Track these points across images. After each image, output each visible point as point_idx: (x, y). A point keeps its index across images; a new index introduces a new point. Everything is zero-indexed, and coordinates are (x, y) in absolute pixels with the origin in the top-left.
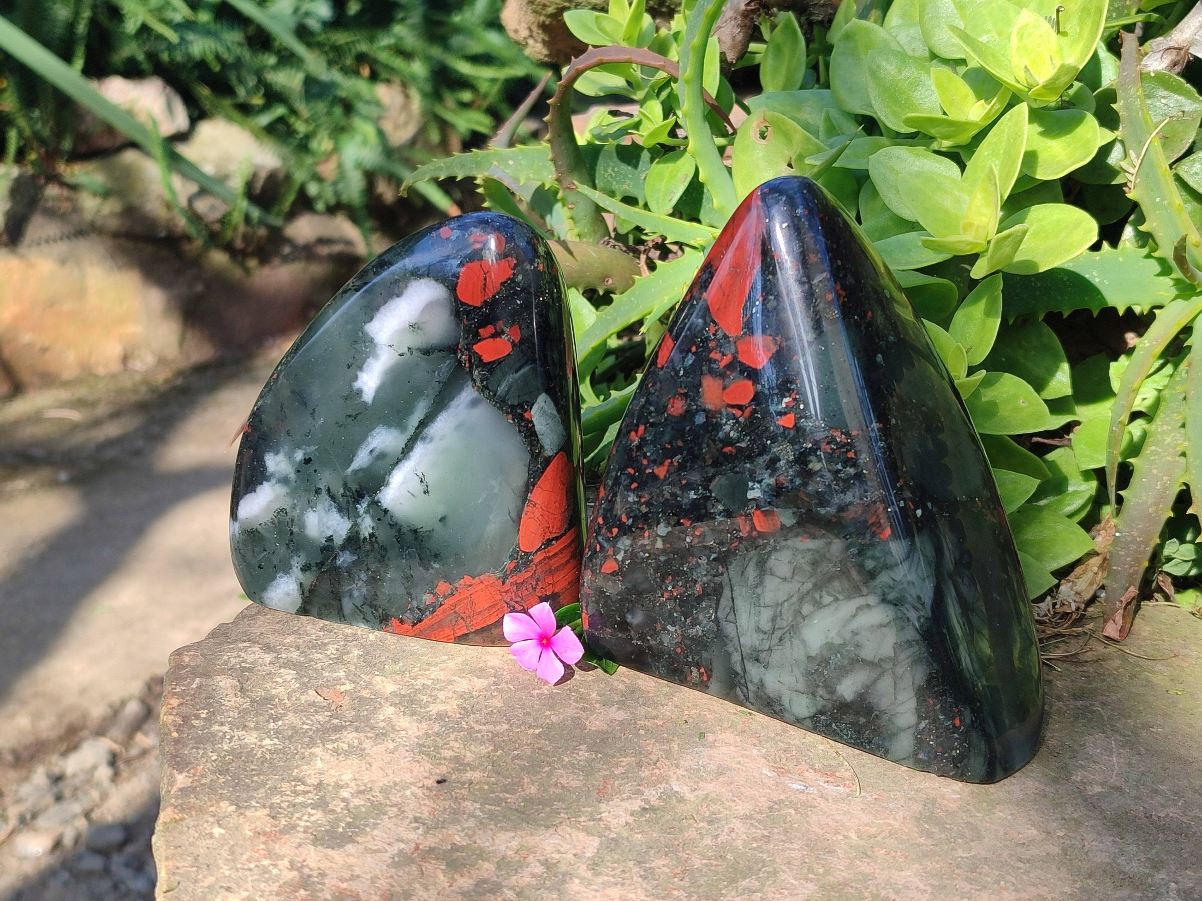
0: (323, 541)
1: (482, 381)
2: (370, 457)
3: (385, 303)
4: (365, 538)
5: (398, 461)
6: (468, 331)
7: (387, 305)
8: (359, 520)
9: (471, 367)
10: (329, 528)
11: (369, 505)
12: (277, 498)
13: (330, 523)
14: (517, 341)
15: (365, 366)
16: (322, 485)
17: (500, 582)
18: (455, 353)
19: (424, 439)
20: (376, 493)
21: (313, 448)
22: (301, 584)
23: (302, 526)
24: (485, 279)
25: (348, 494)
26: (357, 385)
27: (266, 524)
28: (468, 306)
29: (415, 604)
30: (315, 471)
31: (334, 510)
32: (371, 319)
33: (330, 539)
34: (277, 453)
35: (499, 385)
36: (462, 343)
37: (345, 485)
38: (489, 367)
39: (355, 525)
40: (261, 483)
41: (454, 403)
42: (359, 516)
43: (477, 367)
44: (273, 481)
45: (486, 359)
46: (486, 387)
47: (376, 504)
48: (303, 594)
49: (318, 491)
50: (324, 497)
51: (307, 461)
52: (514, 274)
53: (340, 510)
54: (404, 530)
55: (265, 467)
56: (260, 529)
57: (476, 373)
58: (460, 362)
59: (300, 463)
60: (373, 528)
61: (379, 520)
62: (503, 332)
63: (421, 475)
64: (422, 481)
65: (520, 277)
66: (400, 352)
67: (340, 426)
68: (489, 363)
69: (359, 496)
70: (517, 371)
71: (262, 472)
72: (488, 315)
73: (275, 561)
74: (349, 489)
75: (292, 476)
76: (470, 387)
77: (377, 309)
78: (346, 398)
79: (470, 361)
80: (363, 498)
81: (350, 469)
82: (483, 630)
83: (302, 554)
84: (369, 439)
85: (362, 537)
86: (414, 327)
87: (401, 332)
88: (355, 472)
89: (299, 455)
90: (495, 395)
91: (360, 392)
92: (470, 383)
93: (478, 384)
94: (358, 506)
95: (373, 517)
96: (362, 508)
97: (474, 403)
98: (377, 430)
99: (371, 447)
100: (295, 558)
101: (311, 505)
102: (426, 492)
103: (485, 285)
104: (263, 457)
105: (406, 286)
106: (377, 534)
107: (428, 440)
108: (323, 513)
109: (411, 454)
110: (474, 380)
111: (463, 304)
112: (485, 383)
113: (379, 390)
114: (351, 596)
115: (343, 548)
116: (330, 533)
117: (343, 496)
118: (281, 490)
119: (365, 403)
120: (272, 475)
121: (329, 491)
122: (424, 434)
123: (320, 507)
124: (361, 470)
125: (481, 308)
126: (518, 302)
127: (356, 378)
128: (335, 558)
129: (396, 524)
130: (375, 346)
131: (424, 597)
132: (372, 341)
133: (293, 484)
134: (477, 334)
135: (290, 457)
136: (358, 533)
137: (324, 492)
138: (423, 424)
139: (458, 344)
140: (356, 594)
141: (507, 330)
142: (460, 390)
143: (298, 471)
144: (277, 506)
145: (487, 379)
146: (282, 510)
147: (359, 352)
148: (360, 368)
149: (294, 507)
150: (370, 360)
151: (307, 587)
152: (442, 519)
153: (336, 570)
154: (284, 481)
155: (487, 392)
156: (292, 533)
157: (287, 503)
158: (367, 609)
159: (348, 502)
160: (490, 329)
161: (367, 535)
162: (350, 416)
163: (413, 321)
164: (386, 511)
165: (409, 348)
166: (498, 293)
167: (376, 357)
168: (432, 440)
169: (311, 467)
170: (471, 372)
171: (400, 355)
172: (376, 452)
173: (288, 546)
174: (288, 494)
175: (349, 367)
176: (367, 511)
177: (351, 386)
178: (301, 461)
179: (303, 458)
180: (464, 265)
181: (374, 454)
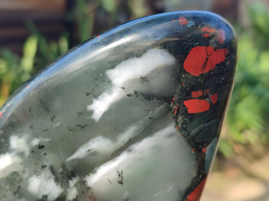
0: (40, 196)
1: (183, 124)
2: (86, 154)
7: (127, 61)
8: (68, 190)
9: (177, 114)
10: (46, 190)
11: (78, 182)
12: (13, 165)
13: (47, 187)
14: (214, 103)
15: (100, 97)
16: (47, 164)
18: (169, 103)
19: (130, 151)
20: (85, 176)
21: (47, 140)
23: (27, 185)
24: (207, 59)
25: (65, 172)
26: (90, 107)
28: (189, 74)
30: (45, 154)
31: (53, 180)
33: (46, 196)
34: (20, 137)
35: (193, 129)
36: (176, 97)
37: (63, 166)
38: (190, 116)
39: (65, 192)
42: (69, 187)
43: (182, 115)
44: (14, 154)
45: (190, 111)
46: (185, 129)
47: (83, 183)
49: (44, 167)
50: (47, 172)
51: (41, 147)
52: (225, 60)
53: (57, 180)
55: (9, 144)
57: (180, 118)
58: (170, 109)
59: (35, 147)
60: (77, 196)
61: (82, 192)
62: (207, 97)
63: (120, 172)
64: (119, 176)
65: (228, 63)
66: (129, 93)
67: (71, 130)
68: (192, 114)
69: (71, 175)
70: (207, 122)
71: (7, 147)
72: (201, 84)
74: (66, 170)
75: (27, 153)
76: (173, 126)
78: (80, 114)
79: (178, 110)
80: (75, 176)
81: (71, 158)
84: (90, 143)
85: (68, 199)
86: (144, 79)
87: (133, 81)
88: (73, 160)
89: (36, 142)
90: (188, 135)
91: (91, 112)
92: (174, 124)
93: (180, 126)
94: (70, 181)
95: (78, 191)
96: (72, 183)
97: (171, 135)
98: (97, 138)
99: (89, 148)
101: (37, 173)
102: (121, 183)
103: (206, 63)
104: (9, 137)
105: (145, 52)
107: (132, 152)
108: (43, 180)
109: (118, 158)
110: (177, 123)
111: (185, 72)
112: (184, 126)
116: (45, 193)
117: (61, 173)
118: (18, 160)
119: (93, 121)
120: (13, 150)
121: (52, 168)
122: (130, 148)
123: (42, 175)
124: (77, 159)
125: (198, 78)
126: (223, 79)
127: (91, 103)
129: (94, 196)
130: (112, 85)
132: (110, 82)
133: (27, 158)
134: (189, 94)
135: (29, 142)
136: (65, 197)
137: (48, 168)
138: (132, 141)
139: (173, 97)
141: (210, 95)
143: (33, 152)
144: (13, 170)
145: (186, 124)
146: (16, 173)
147: (97, 86)
148: (96, 97)
149: (24, 172)
150: (105, 94)
152: (126, 200)
154: (21, 154)
155: (184, 132)
156: (19, 187)
157: (19, 169)
159: (64, 177)
160: (200, 93)
161: (71, 199)
162: (79, 126)
163: (144, 76)
164: (89, 188)
165: (136, 92)
166: (213, 70)
167: (110, 93)
168: (134, 152)
169: (43, 151)
170: (177, 117)
171: (128, 95)
172: (92, 151)
173: (15, 193)
174: (22, 163)
175: (88, 94)
176: (76, 185)
177: (86, 107)
178: (36, 146)
179: (39, 144)
180: (194, 47)
181: (90, 152)
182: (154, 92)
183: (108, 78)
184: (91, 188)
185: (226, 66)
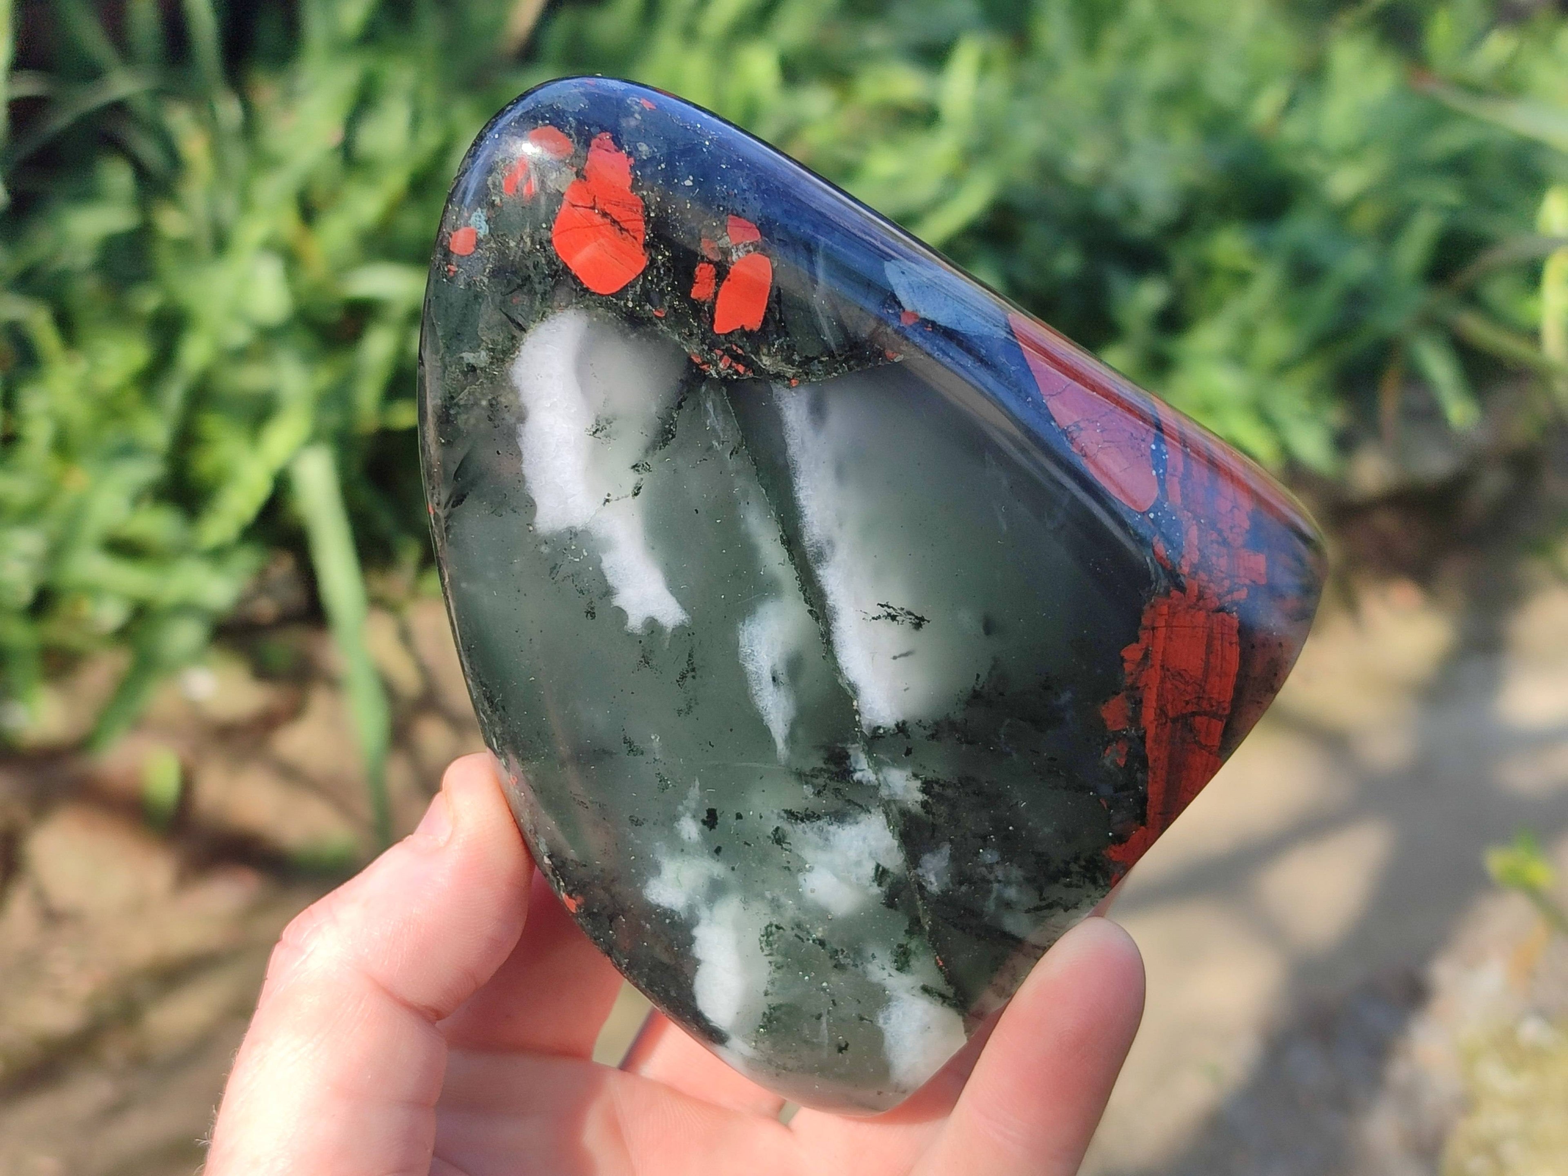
0: (875, 890)
1: (789, 361)
2: (782, 692)
3: (519, 454)
4: (924, 805)
5: (827, 639)
6: (678, 319)
7: (525, 454)
8: (884, 792)
9: (750, 365)
10: (858, 863)
11: (869, 753)
12: (739, 927)
13: (852, 855)
14: (758, 237)
15: (611, 580)
16: (774, 822)
17: (1175, 593)
18: (704, 377)
19: (820, 557)
20: (858, 724)
21: (694, 792)
22: (926, 990)
23: (822, 914)
24: (604, 214)
25: (820, 781)
26: (635, 621)
27: (772, 983)
28: (632, 285)
29: (1106, 790)
30: (739, 816)
31: (833, 828)
32: (531, 505)
33: (881, 874)
34: (656, 869)
35: (818, 333)
36: (693, 349)
37: (801, 777)
38: (771, 327)
39: (887, 806)
40: (692, 940)
41: (793, 449)
42: (876, 788)
43: (757, 354)
44: (704, 913)
45: (754, 323)
46: (807, 361)
47: (875, 738)
48: (943, 997)
49: (779, 838)
50: (798, 832)
51: (711, 820)
52: (630, 154)
53: (840, 817)
54: (959, 717)
55: (668, 913)
56: (774, 1001)
57: (766, 362)
58: (724, 381)
59: (706, 839)
60: (916, 776)
61: (908, 752)
62: (726, 253)
63: (883, 611)
64: (894, 618)
65: (643, 148)
66: (630, 490)
67: (689, 709)
68: (765, 321)
69: (839, 764)
71: (673, 924)
72: (673, 259)
73: (850, 1010)
74: (815, 773)
75: (718, 869)
76: (785, 392)
77: (521, 479)
78: (646, 660)
79: (736, 358)
80: (848, 757)
81: (780, 745)
82: (1239, 691)
83: (872, 948)
84: (750, 667)
85: (917, 809)
86: (600, 428)
87: (595, 462)
88: (791, 739)
89: (690, 829)
90: (831, 355)
91: (652, 626)
92: (778, 388)
93: (790, 371)
94: (857, 776)
95: (896, 763)
96: (864, 772)
97: (818, 410)
98: (744, 639)
99: (767, 676)
100: (870, 967)
101: (794, 869)
102: (919, 623)
103: (614, 222)
104: (648, 903)
105: (515, 391)
106: (930, 775)
107: (828, 551)
108: (823, 857)
109: (830, 602)
110: (779, 376)
111: (620, 294)
112: (796, 357)
113: (673, 586)
114: (1008, 905)
115: (913, 859)
116: (869, 869)
117: (819, 793)
118: (729, 909)
119: (679, 630)
120: (691, 908)
121: (792, 815)
122: (810, 551)
123: (809, 855)
124: (794, 726)
125: (653, 261)
126: (688, 183)
127: (621, 614)
128: (921, 888)
129: (937, 723)
130: (586, 532)
131: (1107, 762)
132: (573, 534)
133: (732, 878)
134: (696, 308)
135: (680, 848)
136: (905, 813)
137: (786, 827)
138: (792, 538)
139: (690, 360)
140: (1011, 893)
141: (726, 241)
142: (777, 420)
143: (718, 850)
144: (754, 935)
145: (791, 348)
146: (768, 934)
147: (574, 576)
148: (608, 592)
149: (776, 906)
150: (608, 562)
151: (937, 981)
152: (989, 627)
153: (944, 900)
154: (716, 891)
155: (816, 366)
156: (822, 943)
157: (760, 916)
158: (1055, 892)
159: (837, 791)
160: (704, 272)
161: (920, 797)
162: (683, 677)
163: (590, 423)
164: (901, 728)
165: (635, 467)
166: (647, 208)
167: (607, 545)
168: (830, 542)
169: (726, 819)
170: (759, 371)
171: (636, 494)
172: (781, 670)
173: (839, 967)
174: (745, 901)
175: (591, 614)
176: (877, 765)
177: (630, 635)
178: (702, 832)
179: (701, 825)
180: (550, 242)
181: (783, 678)
182: (654, 409)
183: (560, 535)
184: (904, 723)
185: (652, 159)
